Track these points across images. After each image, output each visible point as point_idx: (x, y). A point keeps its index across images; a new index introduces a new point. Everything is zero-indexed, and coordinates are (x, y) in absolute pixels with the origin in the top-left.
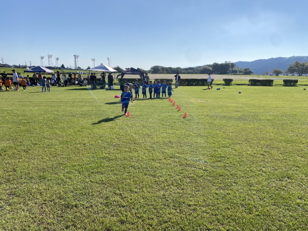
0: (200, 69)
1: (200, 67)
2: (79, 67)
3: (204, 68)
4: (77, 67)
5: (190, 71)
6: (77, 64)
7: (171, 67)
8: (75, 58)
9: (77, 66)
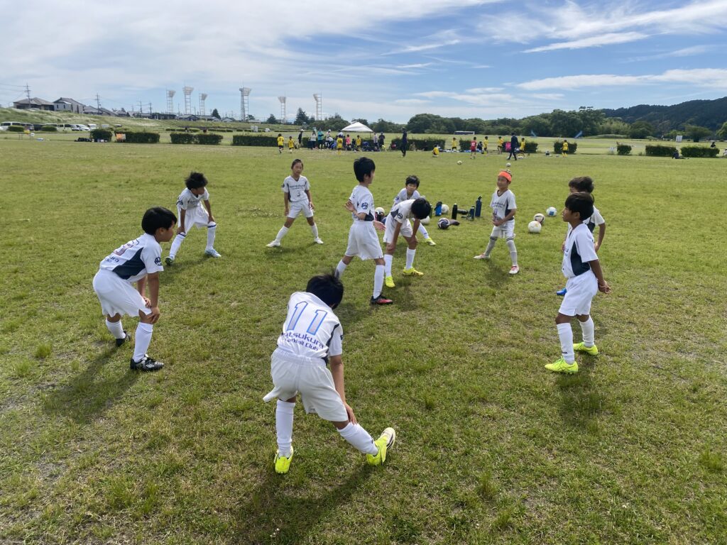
2: (250, 116)
4: (246, 116)
6: (246, 109)
8: (243, 96)
9: (246, 113)
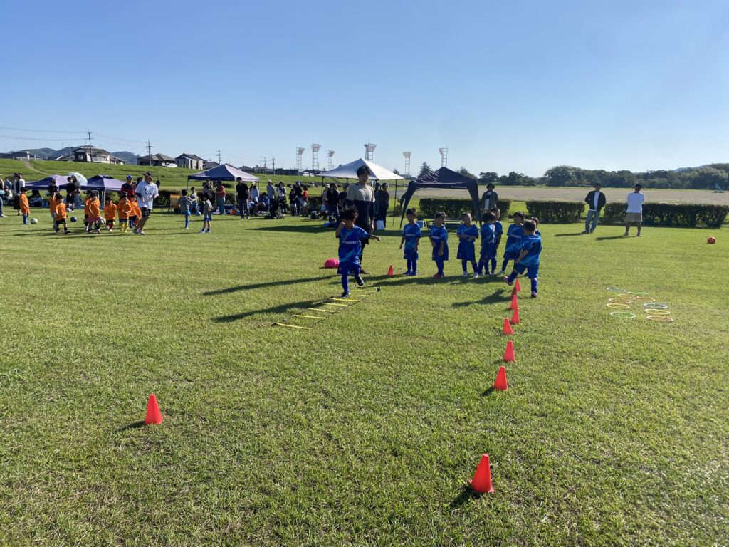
0: (688, 175)
1: (690, 170)
3: (703, 173)
5: (657, 180)
7: (603, 171)
